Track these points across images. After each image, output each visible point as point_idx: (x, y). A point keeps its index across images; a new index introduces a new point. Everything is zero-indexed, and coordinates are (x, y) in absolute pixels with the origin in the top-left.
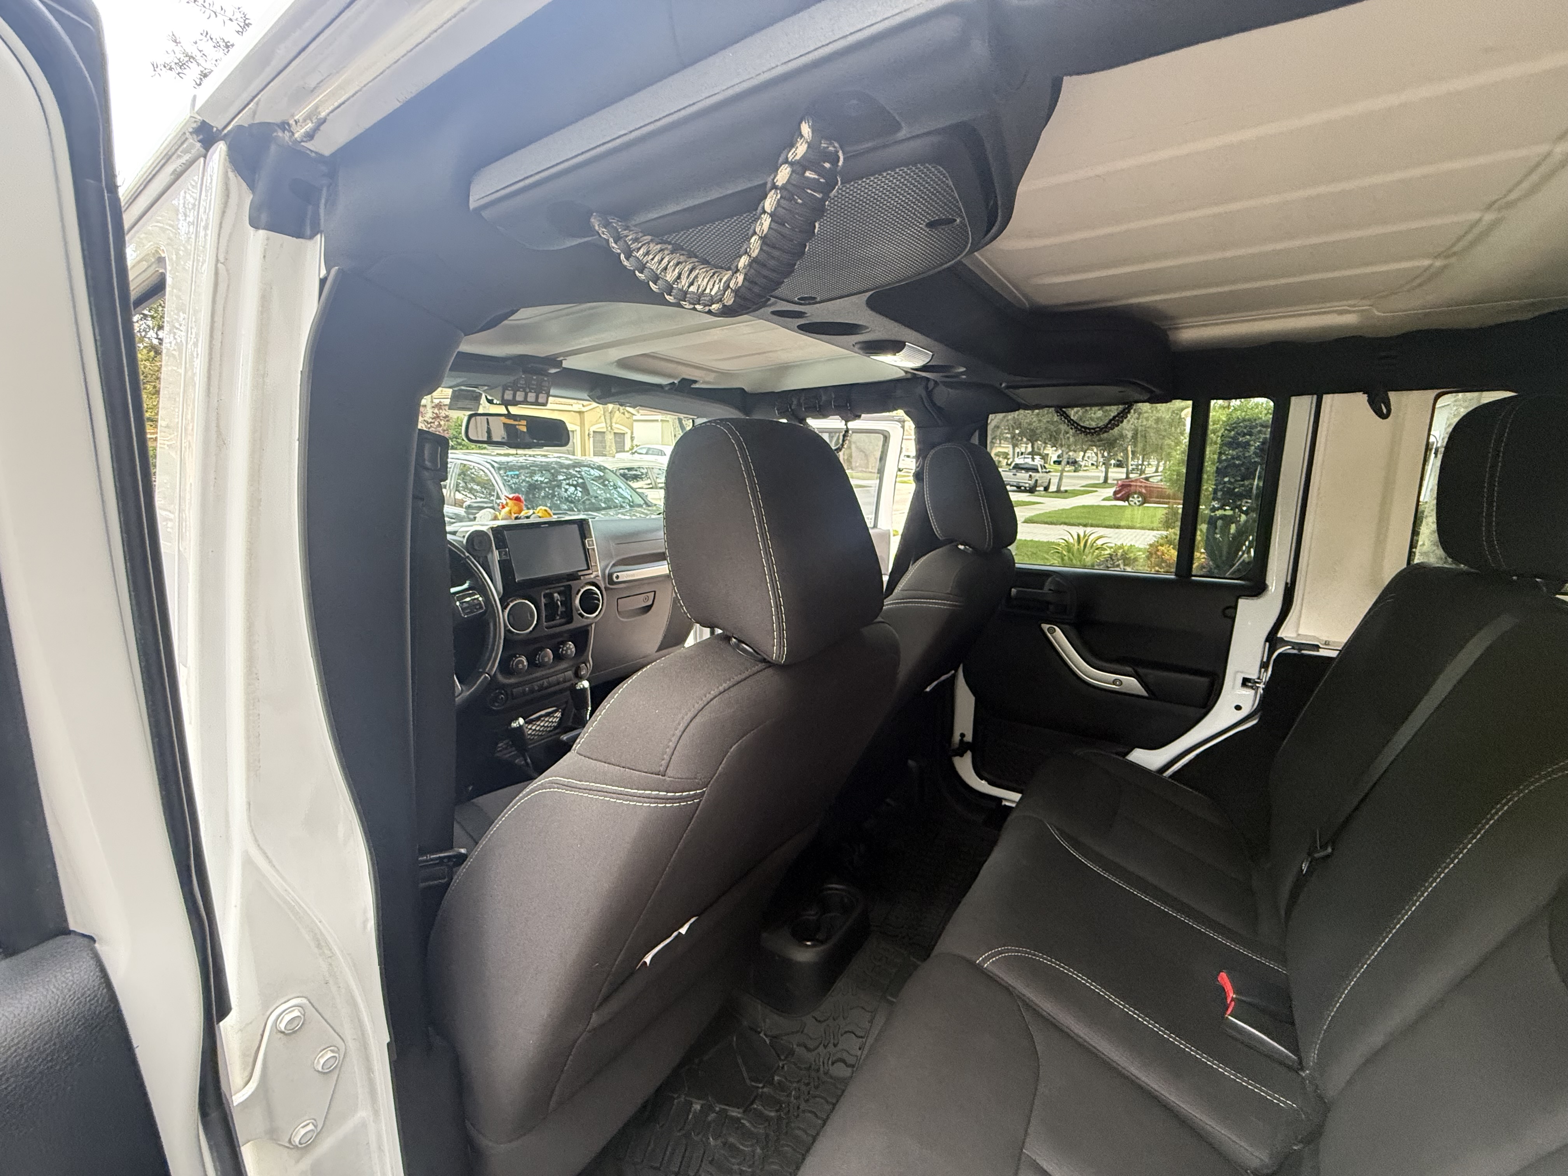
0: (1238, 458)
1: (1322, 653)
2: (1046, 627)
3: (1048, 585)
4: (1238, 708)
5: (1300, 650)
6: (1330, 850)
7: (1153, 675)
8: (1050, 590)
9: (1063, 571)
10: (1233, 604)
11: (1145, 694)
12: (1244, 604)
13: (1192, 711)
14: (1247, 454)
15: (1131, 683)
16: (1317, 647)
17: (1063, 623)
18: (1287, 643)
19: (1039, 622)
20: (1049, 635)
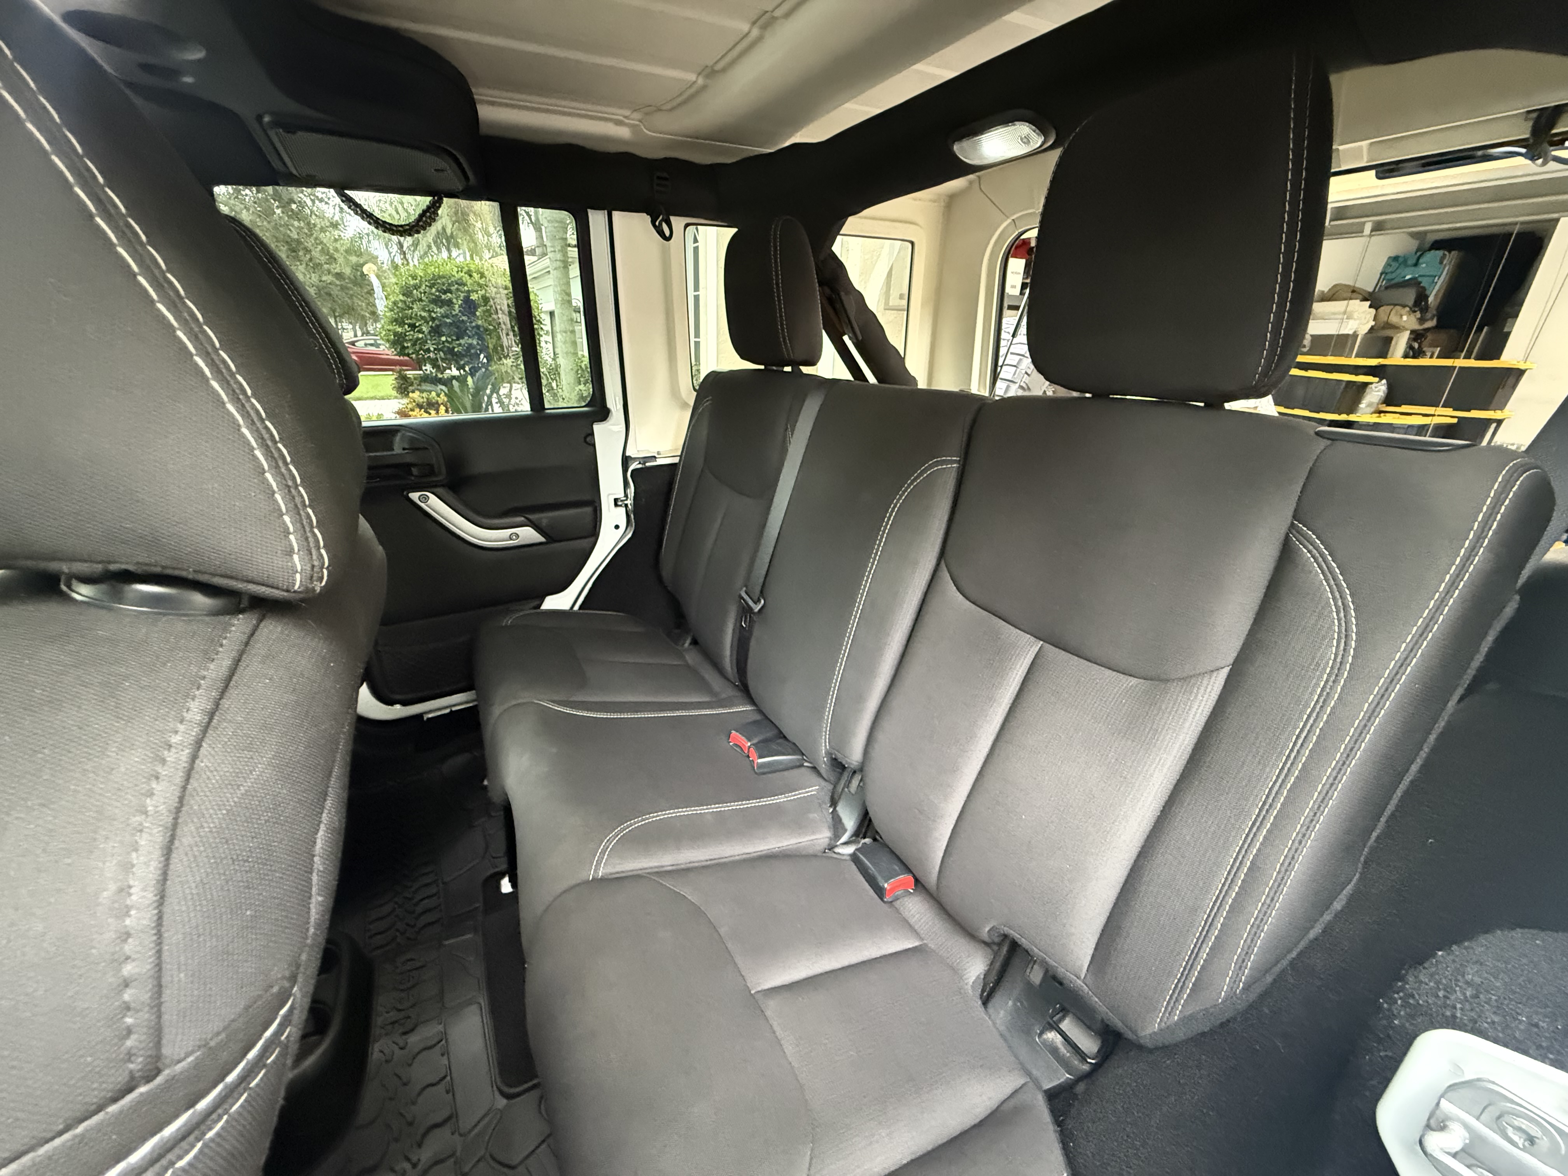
0: (447, 317)
1: (659, 462)
2: (415, 496)
3: (398, 446)
4: (617, 527)
5: (644, 463)
6: (762, 602)
7: (544, 518)
8: (404, 449)
9: (411, 424)
10: (590, 432)
11: (543, 539)
12: (597, 428)
13: (584, 543)
14: (454, 313)
15: (528, 534)
16: (654, 458)
17: (436, 486)
18: (635, 459)
19: (405, 493)
20: (423, 505)
